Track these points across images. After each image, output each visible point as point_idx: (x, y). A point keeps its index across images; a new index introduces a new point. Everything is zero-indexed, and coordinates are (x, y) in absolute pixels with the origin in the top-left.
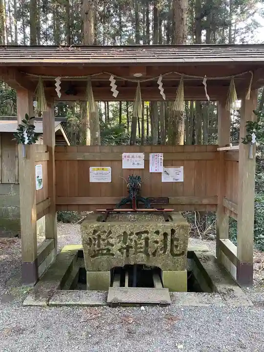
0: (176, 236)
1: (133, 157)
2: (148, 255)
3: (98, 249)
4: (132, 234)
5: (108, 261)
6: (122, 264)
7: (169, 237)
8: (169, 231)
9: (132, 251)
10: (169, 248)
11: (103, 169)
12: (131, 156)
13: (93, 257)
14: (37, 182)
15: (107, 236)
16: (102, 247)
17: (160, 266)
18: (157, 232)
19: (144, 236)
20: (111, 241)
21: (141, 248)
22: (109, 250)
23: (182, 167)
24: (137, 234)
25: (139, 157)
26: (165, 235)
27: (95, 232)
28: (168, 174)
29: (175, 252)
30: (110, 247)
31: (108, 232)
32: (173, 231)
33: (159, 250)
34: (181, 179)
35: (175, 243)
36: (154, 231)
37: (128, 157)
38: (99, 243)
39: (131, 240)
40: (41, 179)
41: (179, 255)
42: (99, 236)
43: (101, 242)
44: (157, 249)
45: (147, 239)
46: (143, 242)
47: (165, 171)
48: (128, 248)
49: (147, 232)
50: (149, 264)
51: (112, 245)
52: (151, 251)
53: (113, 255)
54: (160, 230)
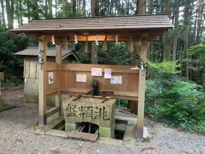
0: (105, 110)
1: (97, 70)
2: (92, 118)
3: (70, 113)
4: (85, 107)
5: (75, 119)
6: (81, 121)
7: (102, 111)
8: (102, 108)
9: (85, 115)
10: (102, 116)
11: (83, 75)
12: (96, 70)
13: (68, 116)
14: (49, 80)
15: (74, 107)
16: (72, 112)
17: (98, 124)
18: (97, 108)
19: (91, 109)
20: (76, 110)
21: (89, 114)
22: (75, 114)
23: (121, 76)
24: (87, 107)
25: (100, 70)
26: (101, 109)
27: (69, 105)
28: (114, 79)
29: (105, 118)
30: (76, 113)
31: (74, 105)
32: (104, 108)
33: (98, 116)
34: (120, 82)
35: (105, 114)
36: (96, 107)
37: (94, 70)
38: (71, 110)
39: (85, 110)
40: (52, 79)
41: (106, 120)
42: (71, 107)
43: (72, 110)
44: (97, 115)
45: (92, 110)
46: (90, 112)
47: (113, 78)
48: (84, 114)
49: (92, 107)
50: (93, 123)
51: (77, 112)
52: (94, 116)
53: (77, 117)
54: (98, 107)
